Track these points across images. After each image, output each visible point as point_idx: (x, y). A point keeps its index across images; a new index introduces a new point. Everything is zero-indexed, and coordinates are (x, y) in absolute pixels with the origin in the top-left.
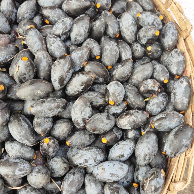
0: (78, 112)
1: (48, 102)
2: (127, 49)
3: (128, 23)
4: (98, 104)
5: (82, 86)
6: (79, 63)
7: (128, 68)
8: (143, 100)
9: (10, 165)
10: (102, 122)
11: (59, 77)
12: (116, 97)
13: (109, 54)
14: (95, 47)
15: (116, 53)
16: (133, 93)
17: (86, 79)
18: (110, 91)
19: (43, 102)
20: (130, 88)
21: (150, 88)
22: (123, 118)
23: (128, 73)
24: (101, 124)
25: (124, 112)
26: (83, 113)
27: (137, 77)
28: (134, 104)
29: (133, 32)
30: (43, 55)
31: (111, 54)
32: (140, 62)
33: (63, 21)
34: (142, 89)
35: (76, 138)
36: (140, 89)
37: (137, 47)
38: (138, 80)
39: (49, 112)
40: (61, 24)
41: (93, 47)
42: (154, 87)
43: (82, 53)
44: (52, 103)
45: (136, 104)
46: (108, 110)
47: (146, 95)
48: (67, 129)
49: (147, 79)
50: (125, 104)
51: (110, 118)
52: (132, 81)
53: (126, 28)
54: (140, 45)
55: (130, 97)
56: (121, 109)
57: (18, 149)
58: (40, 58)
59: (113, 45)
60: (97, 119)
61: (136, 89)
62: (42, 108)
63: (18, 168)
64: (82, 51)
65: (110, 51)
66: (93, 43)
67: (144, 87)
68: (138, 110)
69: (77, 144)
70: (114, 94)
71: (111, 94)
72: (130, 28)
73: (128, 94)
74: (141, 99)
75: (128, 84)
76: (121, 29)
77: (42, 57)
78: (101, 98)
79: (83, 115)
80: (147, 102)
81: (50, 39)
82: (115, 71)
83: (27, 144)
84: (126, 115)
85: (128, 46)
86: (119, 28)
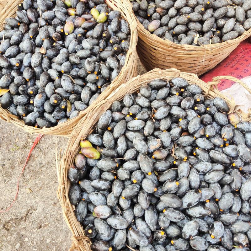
0: (189, 229)
1: (176, 213)
2: (239, 204)
3: (248, 189)
4: (203, 230)
5: (200, 215)
6: (204, 199)
7: (233, 219)
8: (232, 245)
9: (140, 236)
10: (201, 244)
11: (189, 202)
12: (217, 235)
13: (225, 203)
14: (218, 193)
15: (230, 204)
16: (229, 237)
17: (204, 213)
18: (215, 229)
19: (173, 211)
20: (228, 233)
21: (240, 241)
22: (214, 248)
23: (232, 222)
24: (200, 246)
25: (217, 245)
26: (192, 232)
27: (236, 228)
28: (225, 244)
29: (249, 195)
30: (186, 183)
31: (227, 203)
32: (243, 216)
33: (207, 164)
34: (235, 239)
35: (179, 242)
36: (234, 238)
37: (247, 206)
38: (235, 230)
39: (174, 219)
40: (204, 166)
41: (218, 192)
42: (244, 242)
43: (209, 194)
44: (178, 215)
45: (226, 245)
46: (206, 236)
47: (235, 244)
48: (177, 233)
49: (242, 232)
50: (219, 240)
51: (206, 245)
52: (231, 228)
53: (245, 190)
54: (249, 205)
55: (225, 238)
56: (215, 241)
57: (144, 228)
58: (184, 184)
59: (231, 197)
60: (199, 241)
61: (231, 235)
62: (172, 215)
63: (143, 240)
64: (210, 192)
65: (227, 201)
66: (219, 189)
67: (237, 239)
68: (225, 249)
69: (178, 246)
70: (217, 232)
71: (215, 231)
72: (248, 192)
73: (225, 236)
74: (231, 243)
75: (227, 229)
76: (241, 188)
77: (185, 184)
78: (206, 228)
79: (191, 233)
80: (233, 248)
81: (193, 173)
82: (224, 215)
83: (151, 228)
84: (217, 248)
85: (241, 202)
86: (241, 187)
